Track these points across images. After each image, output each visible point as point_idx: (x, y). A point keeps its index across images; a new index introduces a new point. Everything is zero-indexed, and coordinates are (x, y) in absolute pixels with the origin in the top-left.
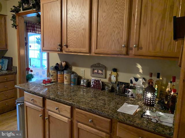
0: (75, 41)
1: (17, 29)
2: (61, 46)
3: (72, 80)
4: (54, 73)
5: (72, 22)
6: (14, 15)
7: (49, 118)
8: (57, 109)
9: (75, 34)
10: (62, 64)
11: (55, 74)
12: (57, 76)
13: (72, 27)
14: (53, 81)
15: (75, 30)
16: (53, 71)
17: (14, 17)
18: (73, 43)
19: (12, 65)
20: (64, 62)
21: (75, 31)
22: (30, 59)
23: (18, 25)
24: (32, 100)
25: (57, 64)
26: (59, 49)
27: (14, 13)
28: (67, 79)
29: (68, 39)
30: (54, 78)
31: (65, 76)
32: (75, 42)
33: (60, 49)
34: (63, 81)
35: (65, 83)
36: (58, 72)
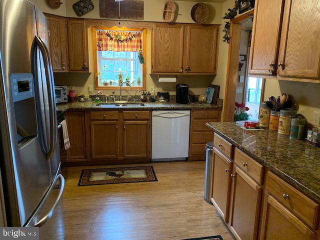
0: (297, 56)
1: (229, 43)
2: (275, 66)
3: (291, 129)
4: (266, 112)
5: (296, 23)
6: (228, 23)
7: (236, 177)
8: (244, 165)
9: (299, 45)
10: (281, 98)
11: (266, 115)
12: (269, 118)
13: (296, 32)
14: (261, 125)
15: (300, 36)
16: (264, 110)
17: (227, 26)
18: (293, 61)
19: (218, 97)
20: (284, 96)
21: (299, 39)
22: (249, 90)
23: (230, 38)
24: (220, 146)
25: (272, 98)
26: (270, 71)
27: (228, 20)
28: (282, 126)
29: (287, 54)
30: (264, 122)
31: (280, 120)
32: (297, 58)
33: (273, 72)
34: (277, 128)
35: (280, 132)
36: (272, 111)
